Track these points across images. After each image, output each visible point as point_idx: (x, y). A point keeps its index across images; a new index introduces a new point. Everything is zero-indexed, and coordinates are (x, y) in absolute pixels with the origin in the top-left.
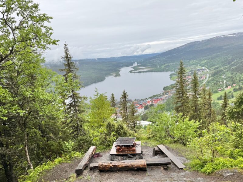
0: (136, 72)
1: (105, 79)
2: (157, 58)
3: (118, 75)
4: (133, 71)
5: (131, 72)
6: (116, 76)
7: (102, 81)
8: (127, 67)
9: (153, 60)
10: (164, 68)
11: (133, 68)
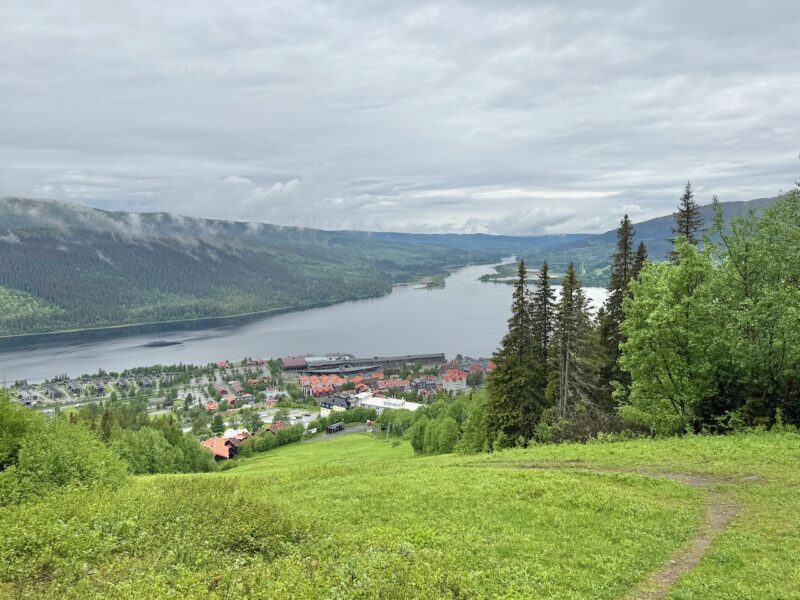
0: (500, 282)
1: (390, 291)
2: (590, 246)
3: (437, 285)
4: (493, 276)
5: (485, 279)
6: (430, 286)
7: (378, 295)
8: (480, 264)
9: (573, 250)
10: (601, 276)
11: (497, 268)
